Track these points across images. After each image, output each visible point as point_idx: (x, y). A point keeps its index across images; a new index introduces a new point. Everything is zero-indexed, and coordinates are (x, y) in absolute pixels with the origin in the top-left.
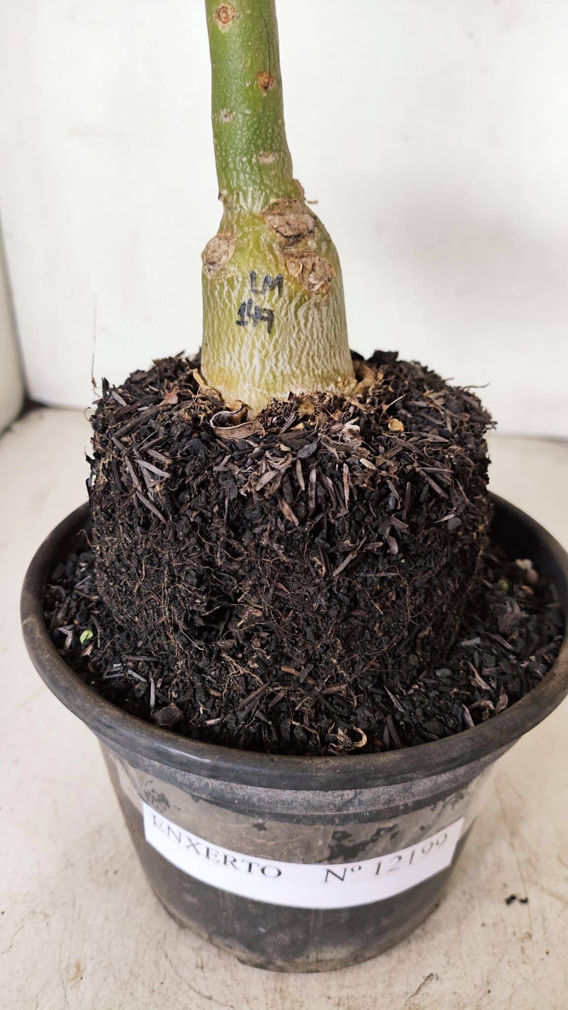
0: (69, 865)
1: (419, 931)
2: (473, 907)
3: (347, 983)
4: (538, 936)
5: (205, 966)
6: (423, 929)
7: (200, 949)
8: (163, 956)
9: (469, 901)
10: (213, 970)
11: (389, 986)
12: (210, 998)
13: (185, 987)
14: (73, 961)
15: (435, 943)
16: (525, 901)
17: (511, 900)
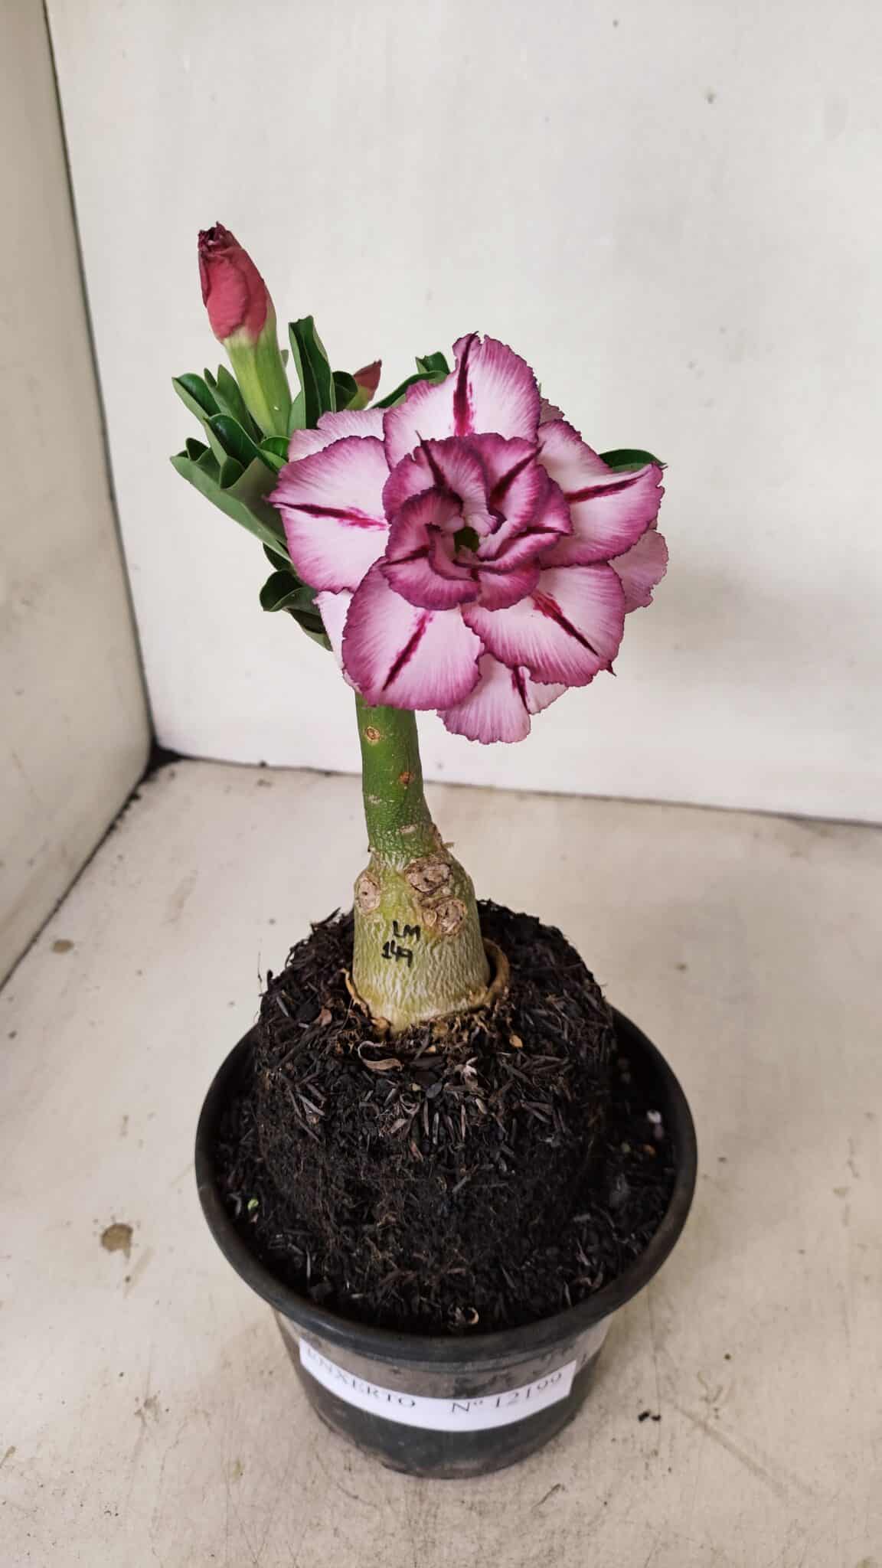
0: (227, 1364)
1: (552, 1443)
2: (606, 1422)
3: (480, 1489)
4: (664, 1453)
5: (352, 1467)
6: (556, 1441)
7: (349, 1451)
8: (315, 1457)
9: (603, 1416)
10: (361, 1471)
11: (518, 1494)
12: (356, 1497)
13: (335, 1487)
14: (233, 1459)
15: (565, 1455)
16: (657, 1418)
17: (643, 1417)
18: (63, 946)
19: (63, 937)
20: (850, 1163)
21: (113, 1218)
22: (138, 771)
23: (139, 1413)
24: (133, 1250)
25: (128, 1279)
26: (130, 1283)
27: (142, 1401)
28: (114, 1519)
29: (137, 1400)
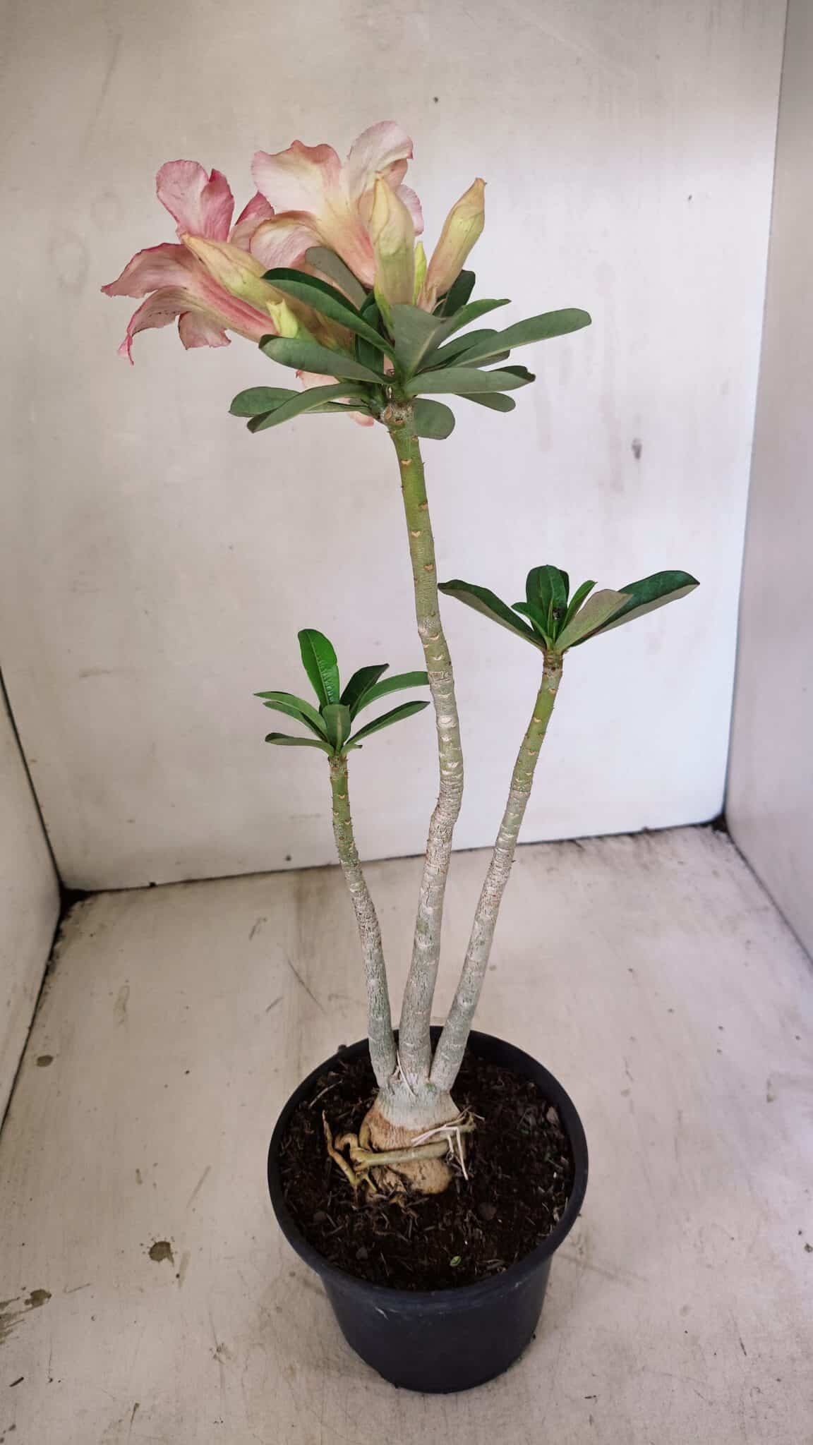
18: (45, 1061)
19: (45, 1054)
20: (627, 1073)
21: (152, 1239)
22: (55, 915)
23: (215, 1357)
24: (174, 1256)
25: (178, 1276)
26: (181, 1276)
27: (215, 1349)
28: (220, 1425)
29: (211, 1350)
